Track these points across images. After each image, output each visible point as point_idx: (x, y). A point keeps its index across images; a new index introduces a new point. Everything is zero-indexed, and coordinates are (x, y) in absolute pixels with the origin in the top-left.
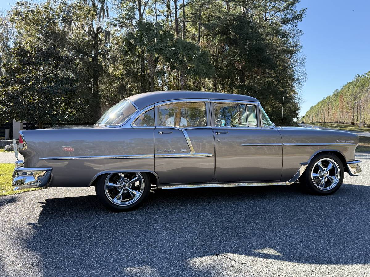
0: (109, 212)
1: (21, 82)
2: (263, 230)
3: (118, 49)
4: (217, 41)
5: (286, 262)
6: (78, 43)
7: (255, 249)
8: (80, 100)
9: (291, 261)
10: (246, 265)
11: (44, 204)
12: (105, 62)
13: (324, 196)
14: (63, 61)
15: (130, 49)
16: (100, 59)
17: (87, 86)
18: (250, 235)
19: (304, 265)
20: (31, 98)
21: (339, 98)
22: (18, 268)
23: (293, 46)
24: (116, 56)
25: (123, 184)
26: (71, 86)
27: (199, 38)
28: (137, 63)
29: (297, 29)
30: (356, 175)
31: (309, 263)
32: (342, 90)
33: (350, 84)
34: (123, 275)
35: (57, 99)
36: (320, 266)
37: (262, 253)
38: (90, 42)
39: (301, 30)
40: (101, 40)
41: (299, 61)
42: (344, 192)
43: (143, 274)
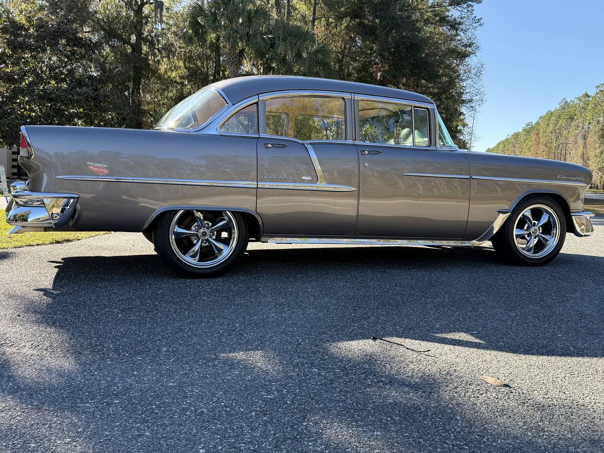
0: (176, 278)
1: (11, 78)
2: (443, 308)
3: (175, 34)
4: (343, 27)
5: (494, 352)
6: (108, 18)
7: (436, 333)
8: (110, 115)
9: (501, 350)
10: (426, 353)
11: (60, 264)
12: (154, 55)
13: (532, 268)
14: (84, 45)
15: (196, 33)
16: (145, 48)
17: (121, 94)
18: (424, 314)
19: (525, 356)
20: (27, 107)
21: (533, 136)
22: (24, 351)
23: (466, 46)
24: (172, 44)
25: (201, 231)
26: (96, 90)
27: (313, 21)
28: (208, 58)
29: (473, 16)
30: (586, 236)
31: (533, 354)
32: (538, 124)
33: (551, 114)
34: (216, 363)
35: (72, 111)
36: (553, 359)
37: (450, 339)
38: (128, 18)
39: (480, 18)
40: (147, 17)
41: (473, 71)
42: (563, 263)
43: (250, 362)
